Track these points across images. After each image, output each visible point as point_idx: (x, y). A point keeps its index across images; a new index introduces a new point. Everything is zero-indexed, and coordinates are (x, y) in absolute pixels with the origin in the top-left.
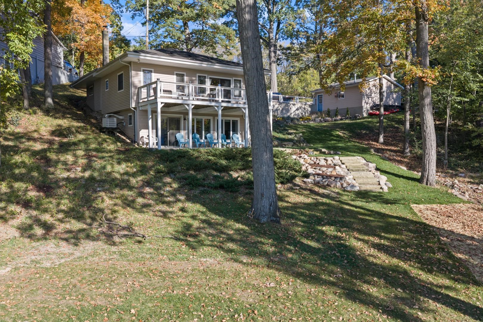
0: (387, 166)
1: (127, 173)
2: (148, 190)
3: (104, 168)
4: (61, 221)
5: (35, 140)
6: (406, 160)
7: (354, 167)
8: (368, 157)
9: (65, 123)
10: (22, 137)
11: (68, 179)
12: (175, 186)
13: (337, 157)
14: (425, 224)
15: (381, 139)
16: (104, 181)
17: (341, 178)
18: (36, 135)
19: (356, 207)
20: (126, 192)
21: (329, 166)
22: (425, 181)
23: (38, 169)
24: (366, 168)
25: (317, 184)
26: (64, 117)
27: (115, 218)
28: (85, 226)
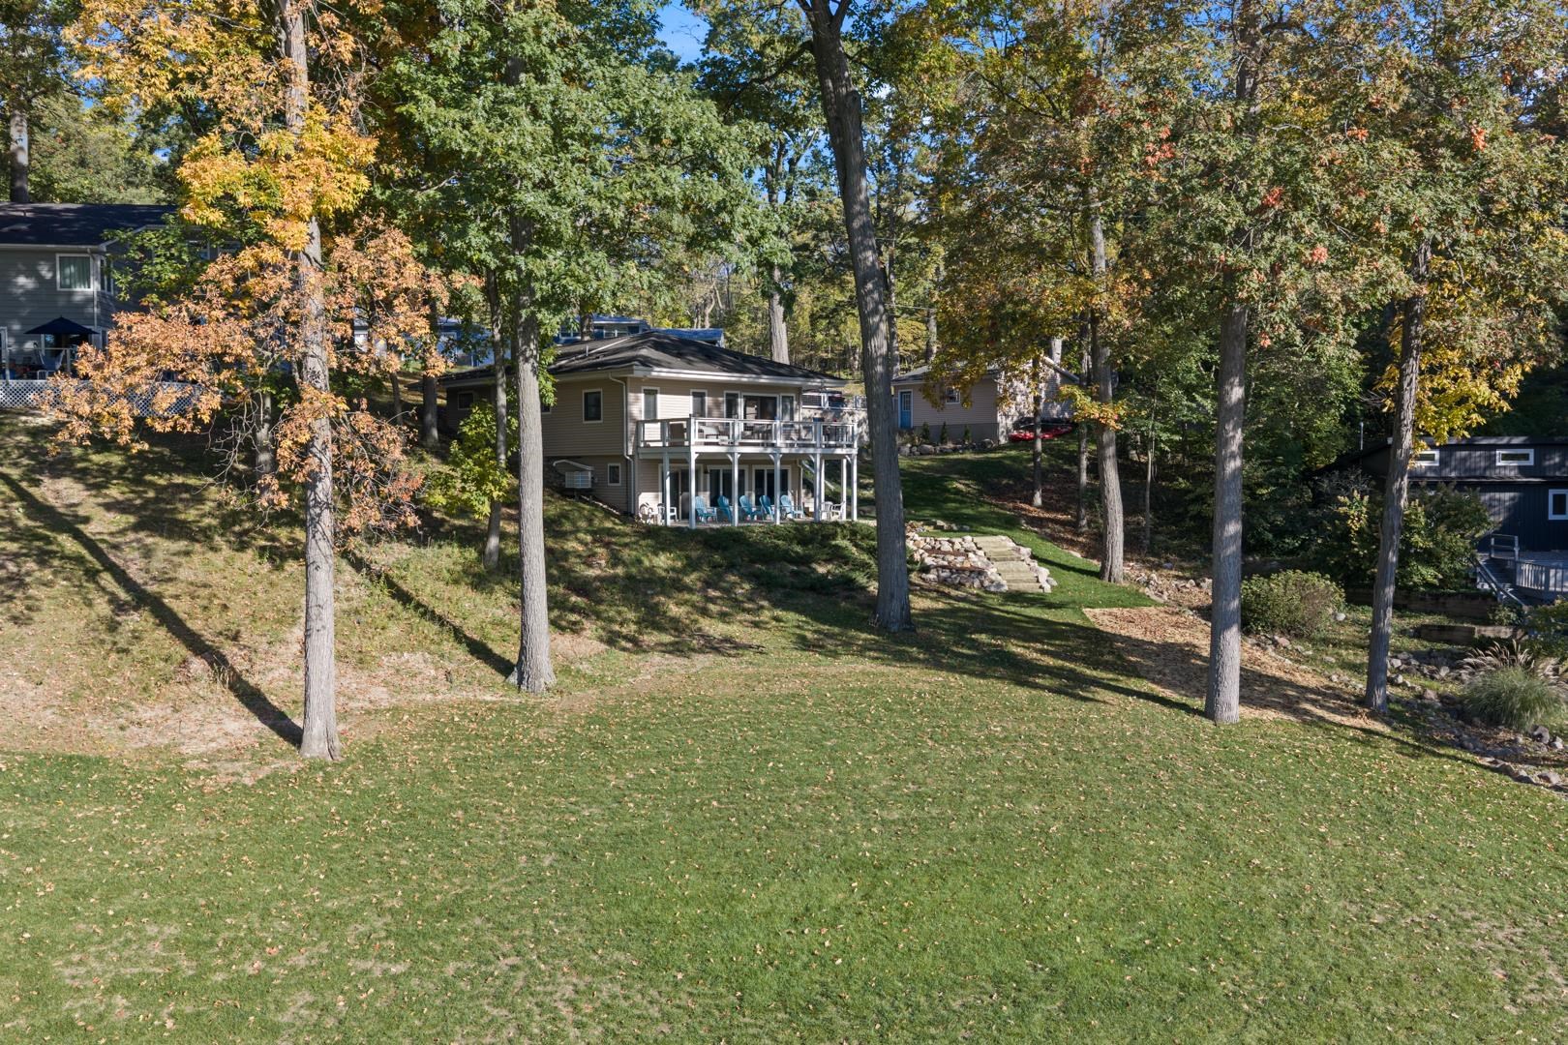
0: (1049, 550)
6: (1081, 539)
7: (999, 554)
8: (1017, 534)
13: (968, 538)
14: (1098, 630)
15: (1038, 500)
17: (980, 572)
19: (1007, 612)
21: (956, 553)
22: (1107, 575)
24: (1016, 555)
25: (943, 581)
27: (701, 629)
28: (675, 638)
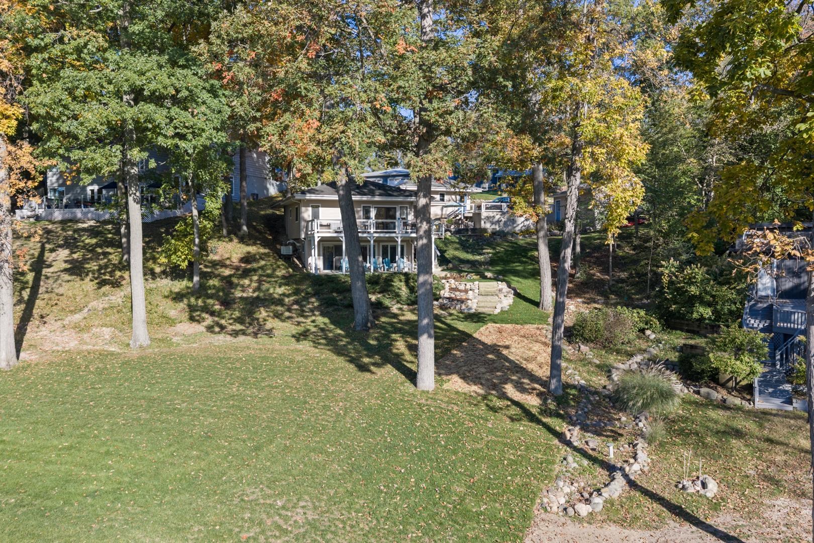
1: (284, 295)
2: (295, 307)
3: (268, 290)
4: (231, 324)
5: (226, 266)
9: (252, 249)
10: (217, 264)
11: (241, 298)
12: (316, 304)
13: (477, 283)
16: (265, 300)
17: (466, 301)
18: (228, 262)
20: (279, 308)
21: (464, 291)
23: (223, 290)
24: (498, 292)
26: (254, 244)
27: (265, 324)
28: (244, 328)
